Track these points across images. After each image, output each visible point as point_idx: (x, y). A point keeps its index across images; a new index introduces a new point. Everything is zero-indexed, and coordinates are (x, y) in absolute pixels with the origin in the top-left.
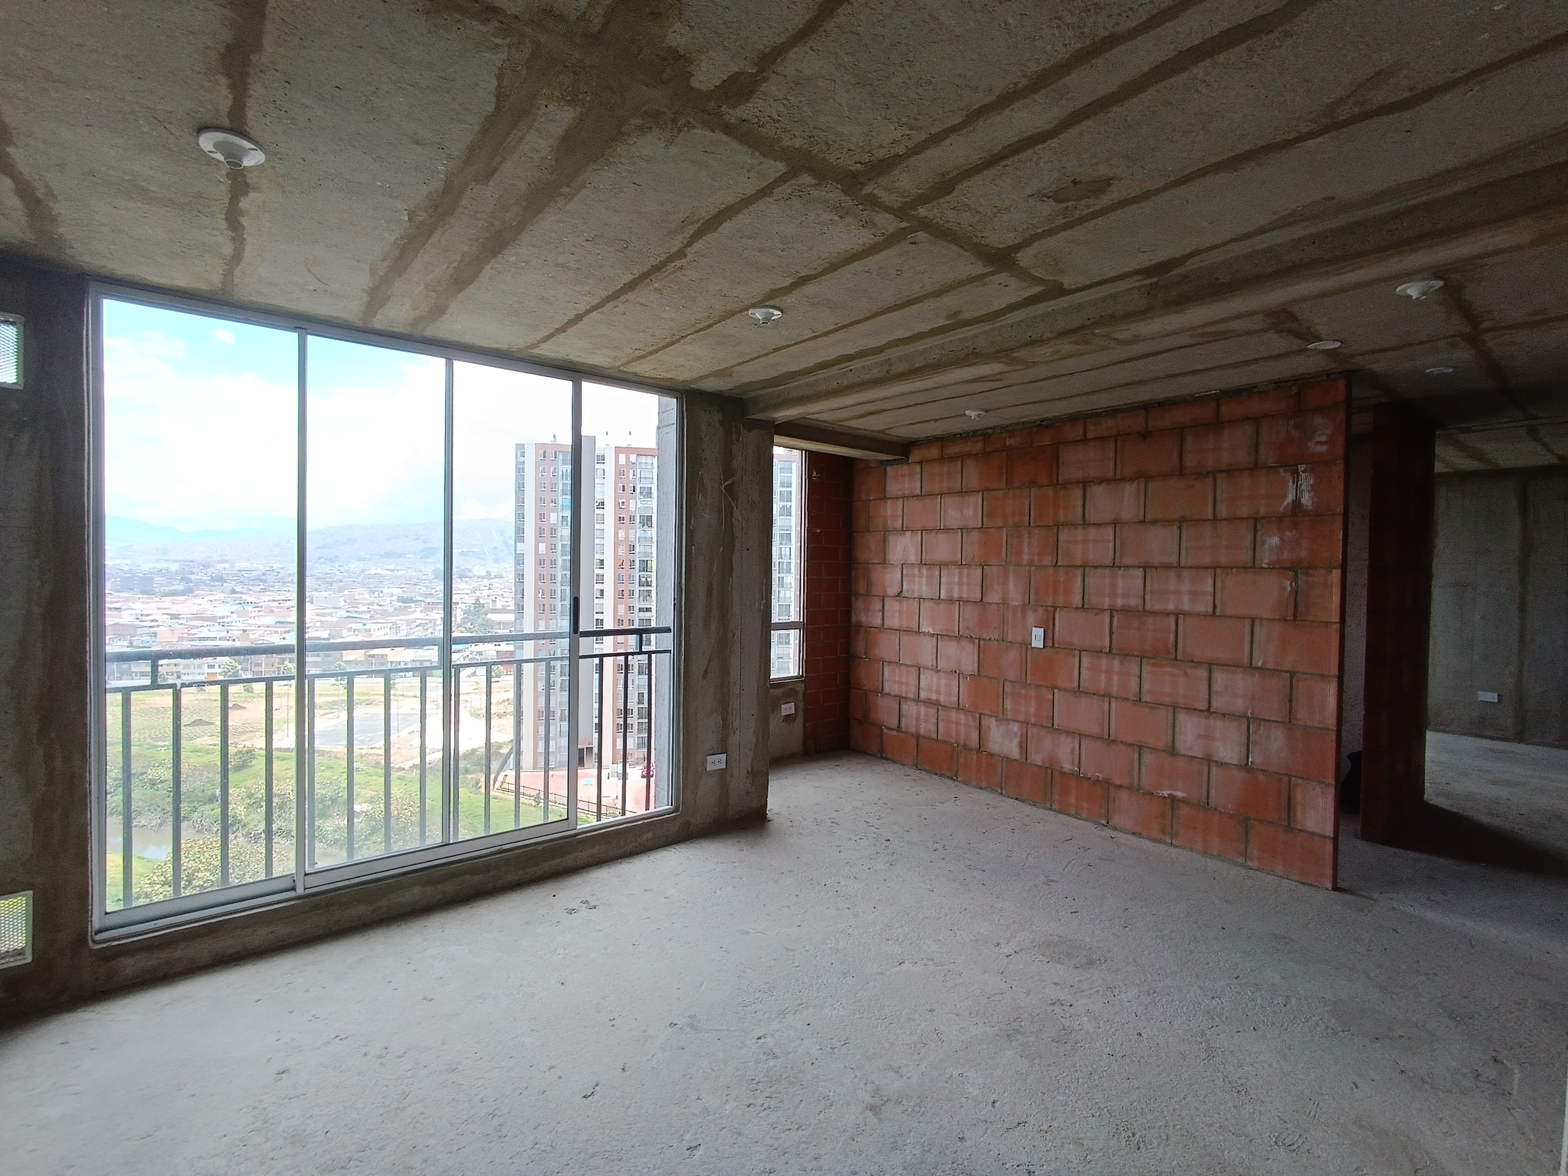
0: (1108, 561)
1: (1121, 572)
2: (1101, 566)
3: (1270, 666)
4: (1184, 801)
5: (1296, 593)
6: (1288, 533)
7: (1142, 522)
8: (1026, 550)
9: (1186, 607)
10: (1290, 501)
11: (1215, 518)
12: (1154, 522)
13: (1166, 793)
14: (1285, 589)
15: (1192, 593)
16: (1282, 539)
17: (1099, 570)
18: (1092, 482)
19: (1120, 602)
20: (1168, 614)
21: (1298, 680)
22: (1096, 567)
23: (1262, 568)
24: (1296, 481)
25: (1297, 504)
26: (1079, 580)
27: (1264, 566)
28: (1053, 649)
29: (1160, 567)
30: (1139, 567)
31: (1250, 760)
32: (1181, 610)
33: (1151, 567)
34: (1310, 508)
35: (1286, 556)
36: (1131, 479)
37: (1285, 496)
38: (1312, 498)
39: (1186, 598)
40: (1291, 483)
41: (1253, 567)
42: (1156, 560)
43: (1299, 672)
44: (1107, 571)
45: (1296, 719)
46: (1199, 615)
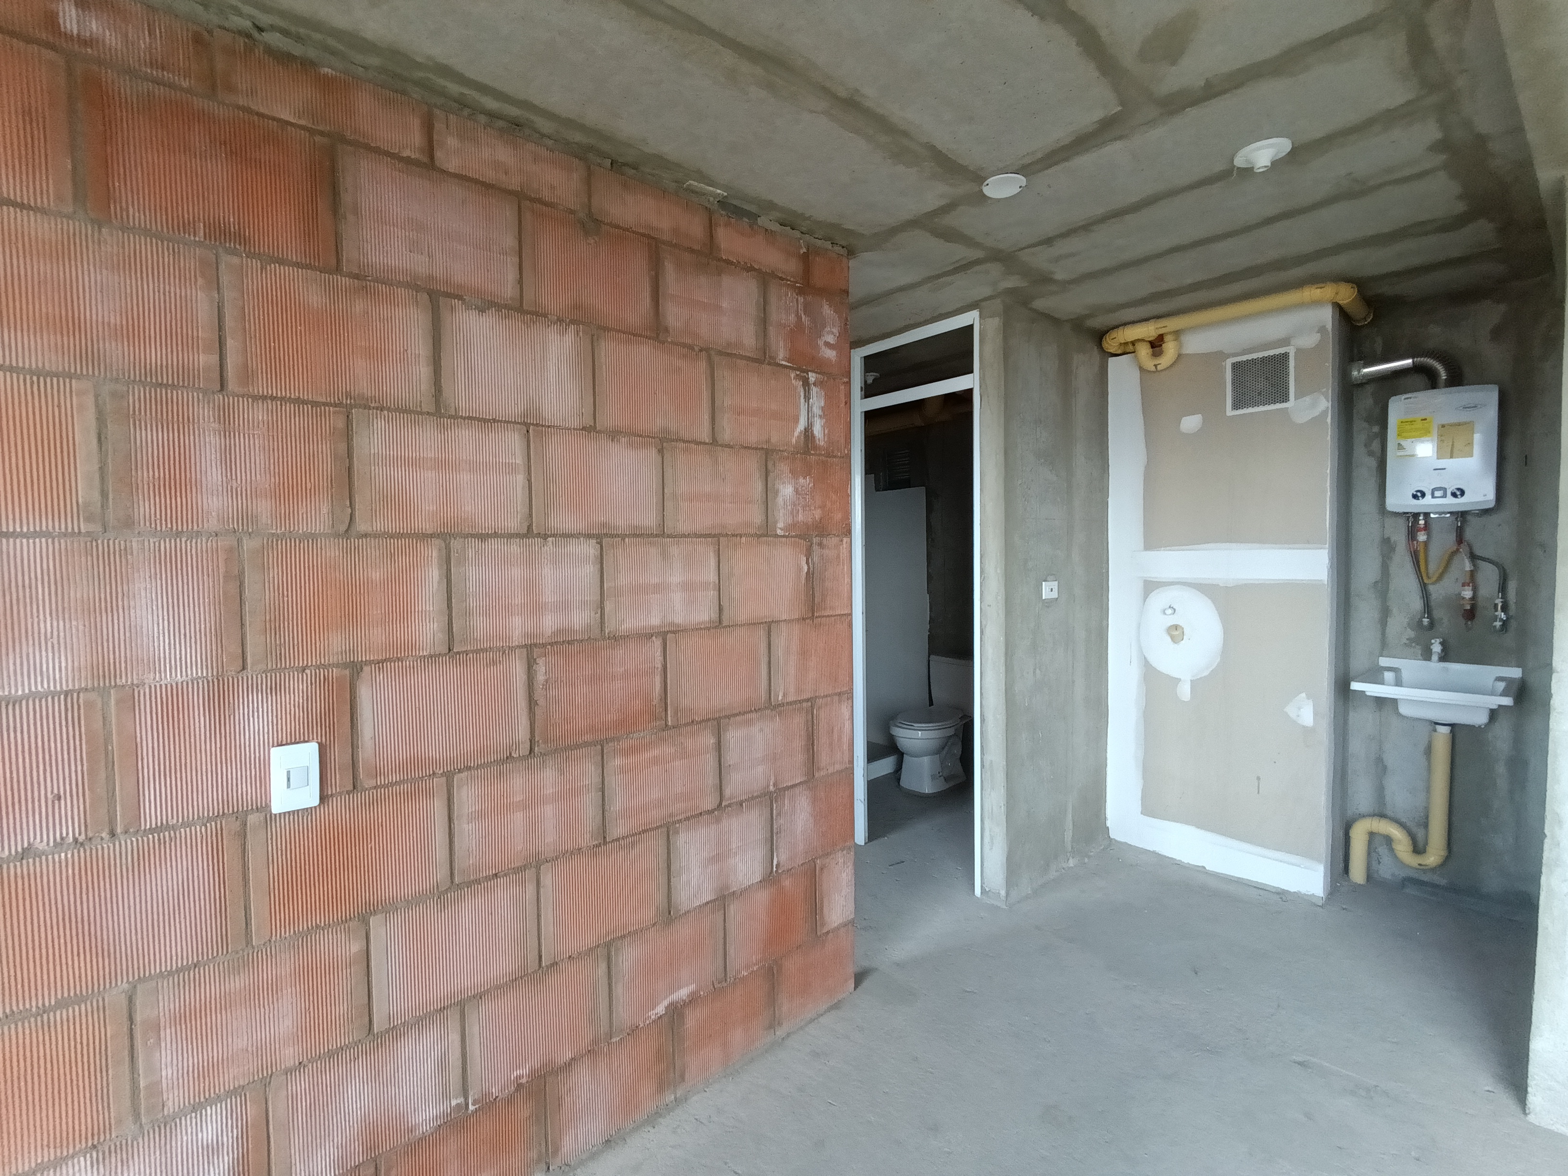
0: (514, 523)
1: (550, 545)
2: (496, 535)
3: (791, 698)
4: (693, 1000)
5: (810, 575)
6: (801, 480)
7: (590, 430)
8: (214, 476)
9: (679, 618)
10: (803, 429)
11: (714, 442)
12: (614, 434)
13: (660, 1009)
14: (800, 569)
15: (688, 587)
16: (796, 491)
17: (493, 544)
18: (460, 298)
19: (549, 624)
20: (646, 636)
21: (819, 708)
22: (483, 537)
23: (777, 536)
24: (807, 398)
25: (808, 433)
26: (434, 574)
27: (779, 532)
28: (358, 798)
29: (629, 536)
30: (589, 536)
31: (775, 863)
32: (672, 624)
33: (612, 536)
34: (822, 443)
35: (800, 517)
36: (560, 320)
37: (796, 420)
38: (823, 427)
39: (678, 598)
40: (802, 400)
41: (766, 532)
42: (621, 521)
43: (819, 697)
44: (515, 548)
45: (819, 769)
46: (697, 629)
